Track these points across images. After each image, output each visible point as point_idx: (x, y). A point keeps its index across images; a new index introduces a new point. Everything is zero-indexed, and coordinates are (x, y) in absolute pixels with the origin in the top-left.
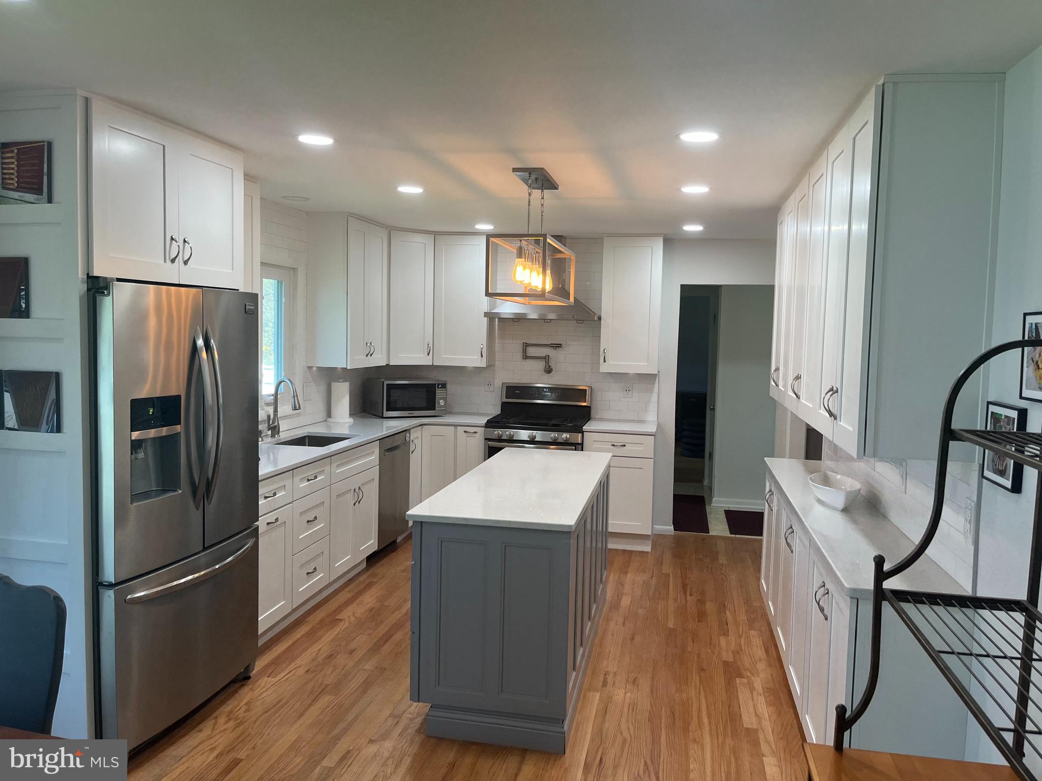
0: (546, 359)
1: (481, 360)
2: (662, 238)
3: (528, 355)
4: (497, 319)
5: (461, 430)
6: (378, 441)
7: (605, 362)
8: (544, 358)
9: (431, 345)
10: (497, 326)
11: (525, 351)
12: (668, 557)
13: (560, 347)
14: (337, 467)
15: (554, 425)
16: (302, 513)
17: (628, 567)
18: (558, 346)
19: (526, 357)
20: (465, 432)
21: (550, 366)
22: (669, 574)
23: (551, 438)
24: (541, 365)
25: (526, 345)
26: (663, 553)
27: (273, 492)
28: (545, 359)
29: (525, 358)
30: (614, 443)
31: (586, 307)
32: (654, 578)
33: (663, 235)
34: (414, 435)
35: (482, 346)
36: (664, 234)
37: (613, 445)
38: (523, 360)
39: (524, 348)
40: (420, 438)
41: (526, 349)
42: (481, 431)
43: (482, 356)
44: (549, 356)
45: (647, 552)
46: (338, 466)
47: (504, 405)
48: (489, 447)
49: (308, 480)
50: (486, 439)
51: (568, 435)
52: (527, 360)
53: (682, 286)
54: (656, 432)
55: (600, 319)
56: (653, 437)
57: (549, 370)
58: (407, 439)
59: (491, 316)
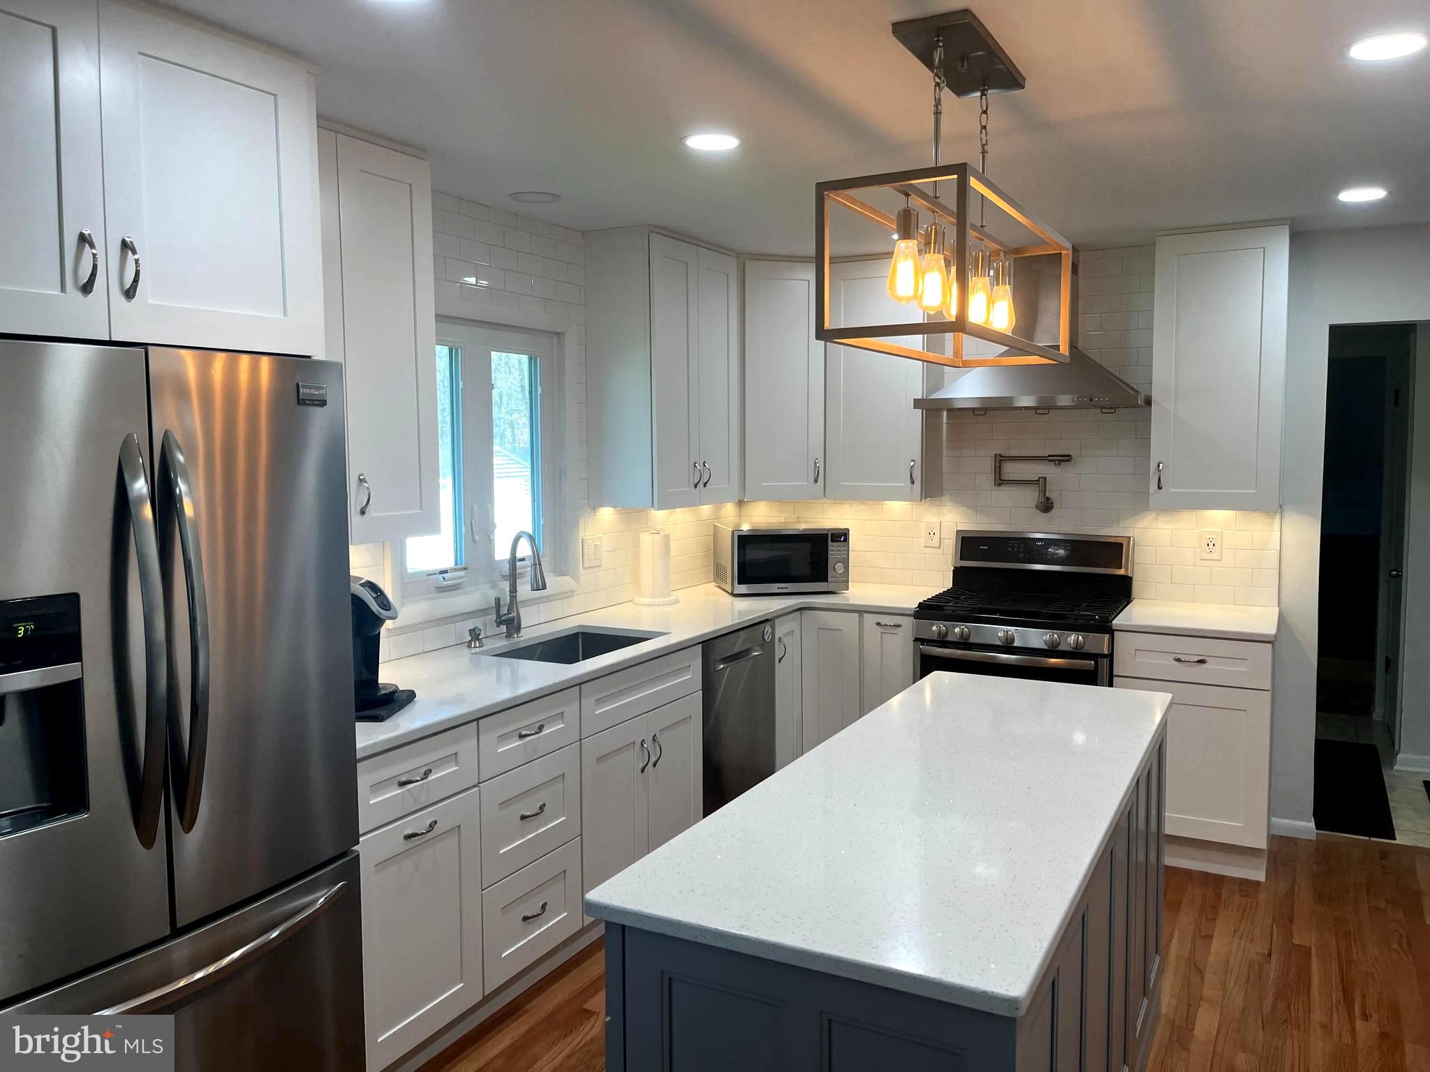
0: (1041, 483)
1: (912, 490)
2: (1287, 226)
3: (1005, 477)
4: (945, 413)
5: (870, 620)
6: (701, 645)
7: (1160, 488)
8: (1036, 482)
9: (820, 464)
10: (945, 426)
11: (998, 470)
12: (1305, 899)
13: (1068, 461)
14: (596, 705)
15: (1051, 616)
16: (504, 804)
17: (1214, 920)
18: (1064, 459)
19: (1000, 481)
20: (878, 624)
21: (1048, 499)
22: (1310, 948)
23: (1045, 642)
24: (1030, 496)
25: (1000, 460)
26: (1293, 885)
27: (423, 770)
28: (1038, 484)
29: (1000, 485)
30: (1179, 656)
31: (1121, 381)
32: (1274, 957)
33: (1290, 223)
34: (781, 629)
35: (912, 463)
36: (1293, 220)
37: (1179, 660)
38: (995, 488)
39: (998, 465)
40: (797, 632)
41: (1000, 467)
42: (908, 623)
43: (913, 483)
44: (1045, 478)
45: (1258, 883)
46: (600, 702)
47: (958, 573)
48: (921, 655)
49: (522, 737)
50: (916, 640)
51: (1080, 637)
52: (1004, 488)
53: (1333, 329)
54: (1276, 636)
55: (1148, 402)
56: (1271, 645)
57: (1046, 506)
58: (766, 638)
59: (931, 409)
